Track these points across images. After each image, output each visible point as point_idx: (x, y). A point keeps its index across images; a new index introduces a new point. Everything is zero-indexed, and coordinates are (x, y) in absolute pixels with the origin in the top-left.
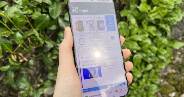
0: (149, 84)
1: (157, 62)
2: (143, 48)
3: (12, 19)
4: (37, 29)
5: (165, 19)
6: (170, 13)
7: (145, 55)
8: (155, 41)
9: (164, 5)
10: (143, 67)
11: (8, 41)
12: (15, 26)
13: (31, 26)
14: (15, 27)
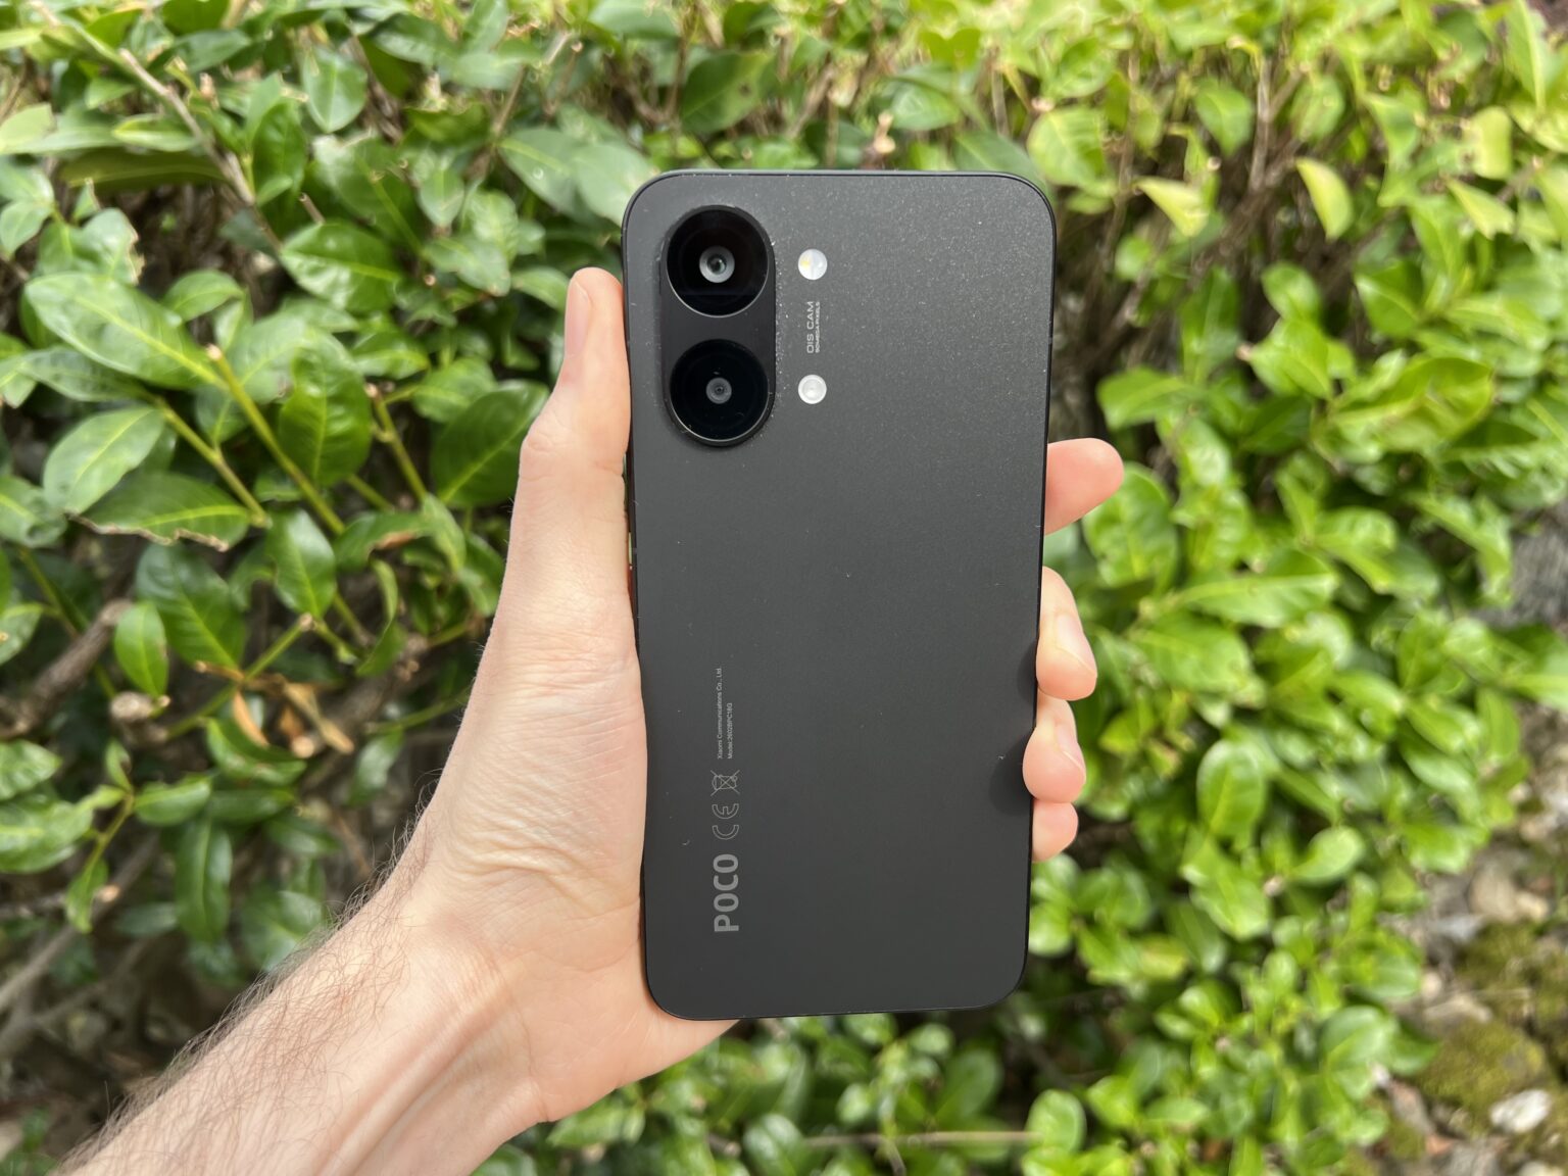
0: (1327, 1006)
1: (1394, 815)
2: (1288, 685)
3: (270, 410)
4: (451, 494)
5: (1468, 457)
6: (1507, 407)
7: (1298, 750)
8: (1380, 635)
9: (1464, 339)
10: (1280, 850)
11: (215, 582)
12: (289, 466)
13: (410, 470)
14: (282, 476)
